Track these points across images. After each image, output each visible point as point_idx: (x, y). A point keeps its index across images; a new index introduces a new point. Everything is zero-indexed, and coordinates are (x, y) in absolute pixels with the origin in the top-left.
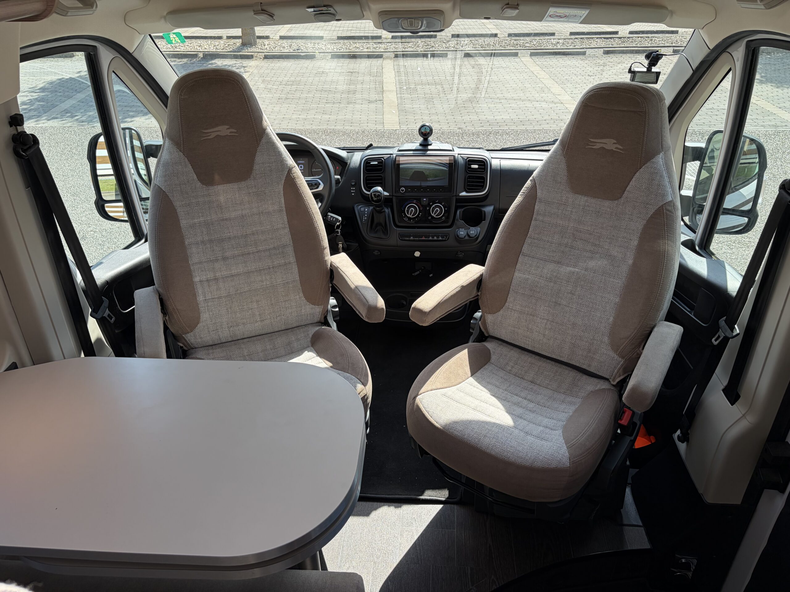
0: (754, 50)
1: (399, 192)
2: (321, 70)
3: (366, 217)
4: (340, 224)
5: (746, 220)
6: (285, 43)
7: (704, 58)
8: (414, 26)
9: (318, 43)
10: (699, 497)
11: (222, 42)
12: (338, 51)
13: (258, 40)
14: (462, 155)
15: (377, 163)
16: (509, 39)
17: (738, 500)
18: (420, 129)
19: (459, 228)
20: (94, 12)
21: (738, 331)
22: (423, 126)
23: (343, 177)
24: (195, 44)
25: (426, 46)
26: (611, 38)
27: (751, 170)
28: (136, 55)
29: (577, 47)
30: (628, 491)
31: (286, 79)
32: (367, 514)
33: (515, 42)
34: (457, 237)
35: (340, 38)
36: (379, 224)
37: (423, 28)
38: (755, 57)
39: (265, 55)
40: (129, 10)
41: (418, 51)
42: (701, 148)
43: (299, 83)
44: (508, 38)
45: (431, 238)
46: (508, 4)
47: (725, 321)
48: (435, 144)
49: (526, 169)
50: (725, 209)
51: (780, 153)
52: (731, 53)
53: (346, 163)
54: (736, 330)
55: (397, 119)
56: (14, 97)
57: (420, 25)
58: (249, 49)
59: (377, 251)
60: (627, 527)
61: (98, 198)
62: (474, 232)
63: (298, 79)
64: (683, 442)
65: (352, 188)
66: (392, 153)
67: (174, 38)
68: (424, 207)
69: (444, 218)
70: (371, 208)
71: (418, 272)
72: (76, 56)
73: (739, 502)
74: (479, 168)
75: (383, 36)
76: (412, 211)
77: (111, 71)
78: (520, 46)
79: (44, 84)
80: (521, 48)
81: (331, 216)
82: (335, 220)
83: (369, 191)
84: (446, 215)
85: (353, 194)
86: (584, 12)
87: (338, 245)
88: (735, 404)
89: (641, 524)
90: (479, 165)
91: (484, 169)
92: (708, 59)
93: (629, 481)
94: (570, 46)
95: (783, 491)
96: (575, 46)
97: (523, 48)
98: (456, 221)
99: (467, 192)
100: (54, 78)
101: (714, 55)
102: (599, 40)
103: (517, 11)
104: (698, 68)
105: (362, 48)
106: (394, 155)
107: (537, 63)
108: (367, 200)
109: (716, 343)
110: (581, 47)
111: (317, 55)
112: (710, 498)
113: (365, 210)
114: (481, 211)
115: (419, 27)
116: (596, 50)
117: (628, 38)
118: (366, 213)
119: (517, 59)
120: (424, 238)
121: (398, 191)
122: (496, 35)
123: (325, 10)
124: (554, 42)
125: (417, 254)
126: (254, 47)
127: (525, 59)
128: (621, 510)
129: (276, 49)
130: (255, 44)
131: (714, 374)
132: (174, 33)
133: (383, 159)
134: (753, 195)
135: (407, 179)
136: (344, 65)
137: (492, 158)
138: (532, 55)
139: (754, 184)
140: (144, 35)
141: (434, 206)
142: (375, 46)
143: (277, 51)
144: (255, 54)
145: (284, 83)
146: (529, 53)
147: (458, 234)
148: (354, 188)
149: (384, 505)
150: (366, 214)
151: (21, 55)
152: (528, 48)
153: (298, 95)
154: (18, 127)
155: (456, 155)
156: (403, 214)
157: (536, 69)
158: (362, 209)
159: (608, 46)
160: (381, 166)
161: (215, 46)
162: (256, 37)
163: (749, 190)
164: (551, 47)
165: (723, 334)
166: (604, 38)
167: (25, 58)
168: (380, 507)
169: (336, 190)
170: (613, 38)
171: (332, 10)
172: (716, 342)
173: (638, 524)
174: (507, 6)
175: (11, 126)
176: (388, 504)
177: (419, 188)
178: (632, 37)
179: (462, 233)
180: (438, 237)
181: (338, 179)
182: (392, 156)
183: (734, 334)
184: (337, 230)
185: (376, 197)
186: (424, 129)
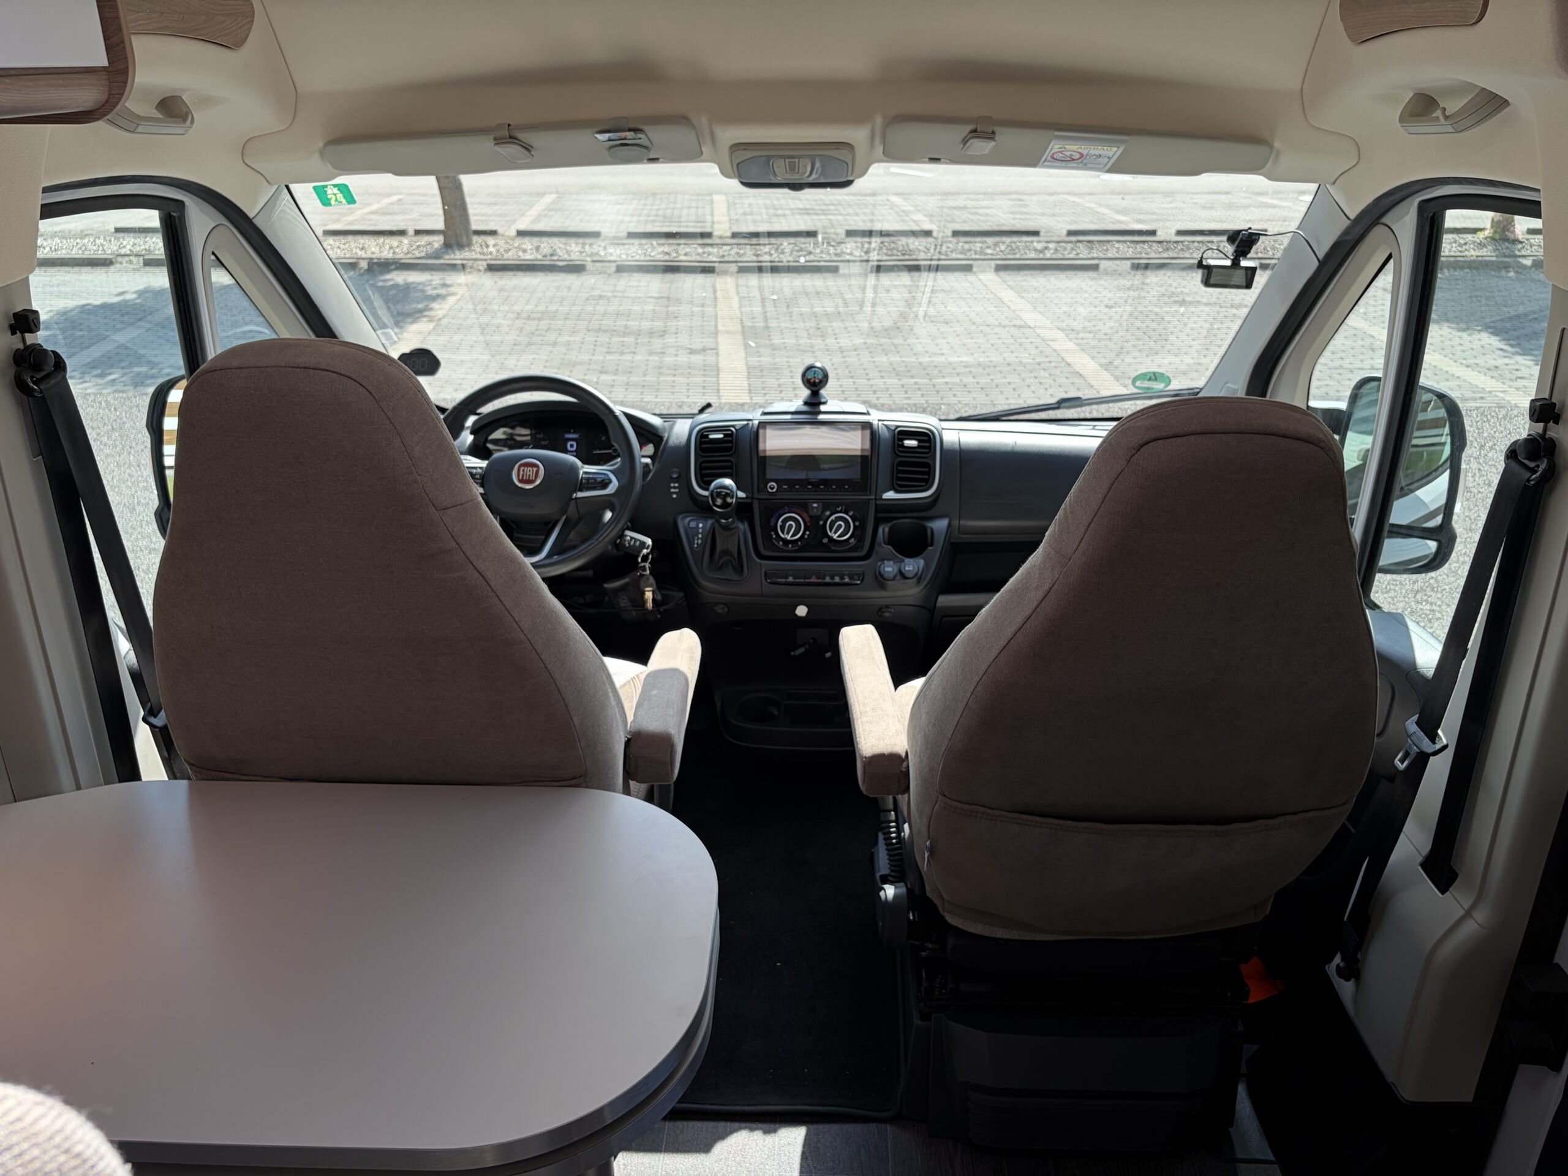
0: (1433, 218)
1: (765, 490)
2: (597, 293)
3: (700, 539)
4: (648, 554)
5: (1432, 545)
6: (528, 243)
7: (1340, 237)
8: (797, 171)
9: (591, 245)
10: (1386, 1090)
11: (405, 241)
12: (630, 258)
13: (475, 239)
14: (885, 423)
15: (721, 436)
16: (954, 240)
17: (1467, 1095)
18: (804, 375)
19: (883, 560)
20: (186, 131)
21: (1445, 741)
22: (810, 368)
23: (656, 464)
24: (353, 245)
25: (798, 251)
26: (1143, 242)
27: (1434, 456)
28: (259, 222)
29: (1081, 256)
30: (1242, 1091)
31: (529, 307)
32: (705, 1147)
33: (967, 246)
34: (879, 576)
35: (631, 235)
36: (726, 552)
37: (814, 176)
38: (1435, 231)
39: (488, 265)
40: (252, 136)
41: (781, 262)
42: (1340, 411)
43: (555, 316)
44: (951, 239)
45: (828, 579)
46: (975, 131)
47: (1418, 723)
48: (833, 403)
49: (1009, 449)
50: (1393, 525)
51: (1475, 447)
52: (1390, 225)
53: (661, 438)
54: (1441, 739)
55: (745, 384)
56: (24, 276)
57: (809, 169)
58: (457, 252)
59: (722, 606)
60: (1244, 1165)
61: (163, 504)
62: (913, 567)
63: (552, 308)
64: (1347, 980)
65: (672, 485)
66: (751, 418)
67: (335, 194)
68: (815, 519)
69: (852, 540)
70: (710, 522)
71: (802, 650)
72: (117, 262)
73: (1469, 1098)
74: (919, 447)
75: (716, 233)
76: (790, 528)
77: (209, 251)
78: (976, 253)
79: (52, 314)
80: (978, 257)
81: (632, 538)
82: (640, 545)
83: (707, 489)
84: (858, 532)
85: (675, 496)
86: (1115, 149)
87: (643, 593)
88: (1448, 890)
89: (1271, 1157)
90: (919, 441)
91: (929, 448)
92: (1347, 238)
93: (1244, 1069)
94: (1068, 253)
95: (1557, 1067)
96: (1078, 254)
97: (982, 257)
98: (876, 547)
99: (897, 491)
100: (71, 303)
101: (1358, 230)
102: (1120, 246)
103: (993, 144)
104: (1329, 256)
105: (674, 255)
106: (756, 422)
107: (1009, 283)
108: (702, 508)
109: (1402, 767)
110: (1089, 256)
111: (589, 266)
112: (1409, 1090)
113: (697, 525)
114: (925, 528)
115: (808, 174)
116: (1118, 262)
117: (1176, 242)
118: (700, 531)
119: (970, 277)
120: (814, 580)
121: (762, 487)
122: (928, 233)
123: (631, 137)
124: (1039, 246)
125: (802, 611)
126: (467, 249)
127: (988, 278)
128: (1230, 1129)
129: (510, 253)
130: (469, 244)
131: (1402, 835)
132: (335, 186)
133: (733, 429)
134: (1443, 500)
135: (781, 467)
136: (641, 284)
137: (943, 429)
138: (999, 269)
139: (1444, 479)
140: (276, 187)
141: (833, 517)
142: (700, 250)
143: (511, 257)
144: (470, 263)
145: (525, 315)
146: (993, 266)
147: (882, 572)
148: (677, 485)
149: (739, 1129)
150: (700, 533)
151: (42, 205)
152: (989, 257)
153: (552, 337)
154: (27, 335)
155: (875, 423)
156: (773, 533)
157: (1007, 295)
158: (693, 524)
159: (1138, 256)
160: (731, 442)
161: (391, 248)
162: (471, 232)
163: (1433, 493)
164: (1033, 255)
165: (1415, 748)
166: (1132, 242)
167: (50, 211)
168: (732, 1132)
169: (643, 487)
170: (1147, 242)
171: (644, 141)
172: (1402, 763)
173: (1268, 1159)
174: (974, 134)
175: (13, 333)
176: (748, 1125)
177: (804, 483)
178: (1182, 242)
179: (890, 569)
180: (842, 578)
181: (647, 465)
182: (750, 423)
183: (1438, 747)
184: (643, 564)
185: (721, 498)
186: (813, 373)
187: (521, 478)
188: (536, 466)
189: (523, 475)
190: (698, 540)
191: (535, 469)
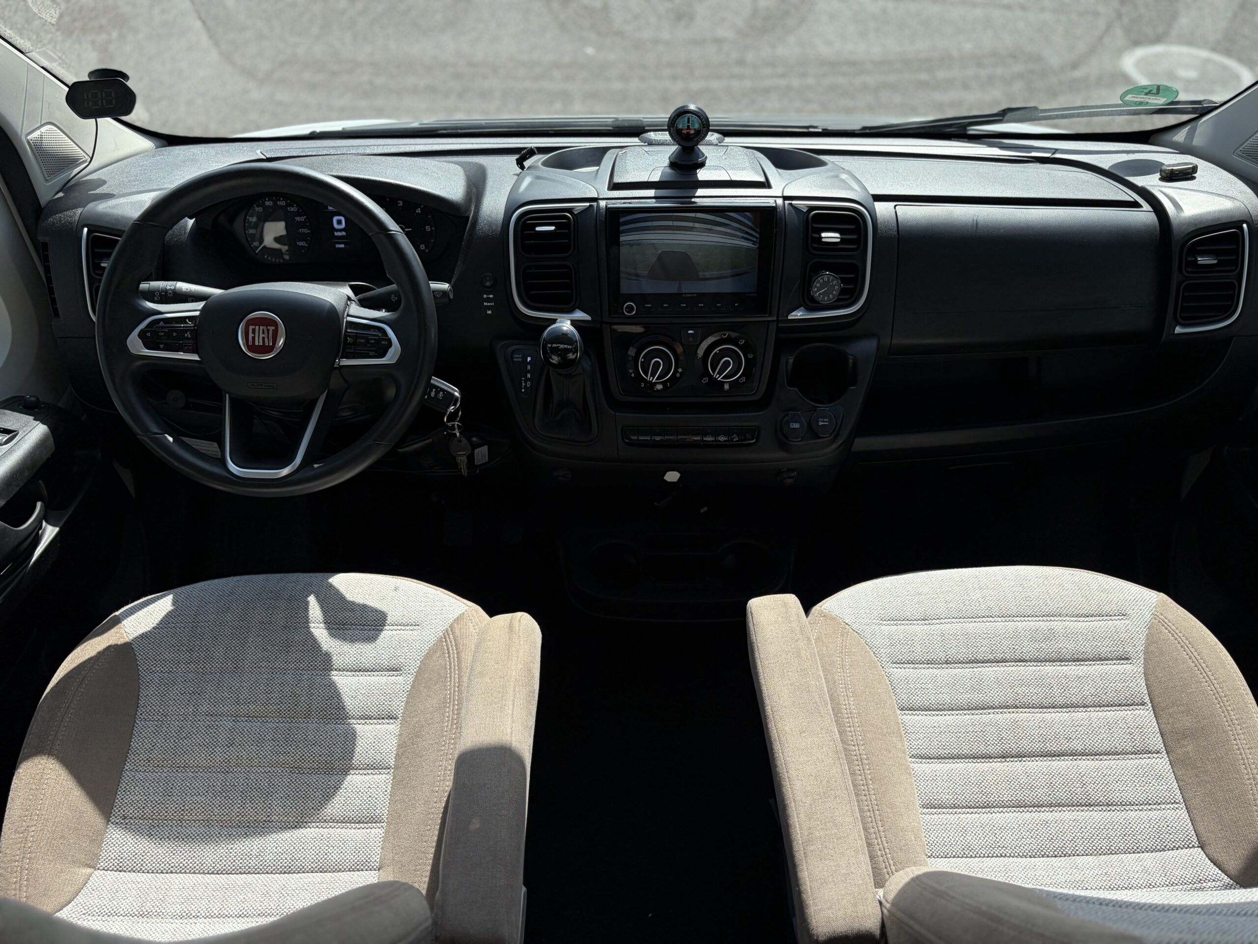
1: (619, 312)
3: (528, 380)
4: (456, 408)
14: (793, 201)
15: (553, 228)
18: (672, 122)
19: (787, 411)
22: (682, 112)
23: (459, 281)
34: (780, 434)
36: (566, 403)
45: (709, 438)
48: (714, 167)
59: (563, 472)
62: (830, 421)
65: (485, 296)
66: (596, 196)
68: (691, 350)
69: (743, 382)
74: (842, 241)
76: (657, 366)
81: (434, 387)
82: (443, 398)
83: (534, 308)
84: (751, 371)
85: (489, 312)
87: (456, 459)
90: (841, 232)
91: (857, 240)
98: (776, 390)
99: (808, 309)
106: (602, 203)
108: (530, 334)
113: (524, 359)
118: (529, 367)
120: (690, 438)
121: (616, 308)
125: (672, 476)
133: (569, 215)
135: (642, 277)
141: (716, 350)
147: (785, 429)
148: (491, 296)
150: (529, 372)
155: (778, 200)
156: (631, 373)
158: (518, 358)
160: (567, 234)
177: (675, 300)
179: (797, 425)
180: (729, 434)
182: (595, 204)
184: (450, 426)
185: (559, 356)
186: (686, 119)
187: (250, 343)
188: (274, 323)
189: (254, 338)
190: (525, 382)
191: (271, 328)
